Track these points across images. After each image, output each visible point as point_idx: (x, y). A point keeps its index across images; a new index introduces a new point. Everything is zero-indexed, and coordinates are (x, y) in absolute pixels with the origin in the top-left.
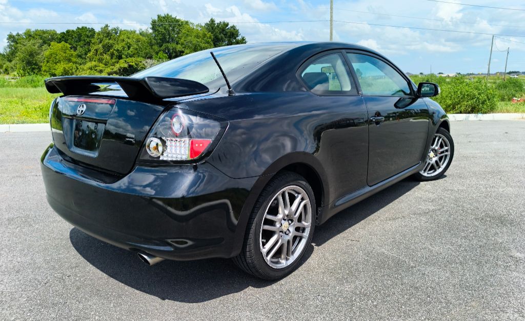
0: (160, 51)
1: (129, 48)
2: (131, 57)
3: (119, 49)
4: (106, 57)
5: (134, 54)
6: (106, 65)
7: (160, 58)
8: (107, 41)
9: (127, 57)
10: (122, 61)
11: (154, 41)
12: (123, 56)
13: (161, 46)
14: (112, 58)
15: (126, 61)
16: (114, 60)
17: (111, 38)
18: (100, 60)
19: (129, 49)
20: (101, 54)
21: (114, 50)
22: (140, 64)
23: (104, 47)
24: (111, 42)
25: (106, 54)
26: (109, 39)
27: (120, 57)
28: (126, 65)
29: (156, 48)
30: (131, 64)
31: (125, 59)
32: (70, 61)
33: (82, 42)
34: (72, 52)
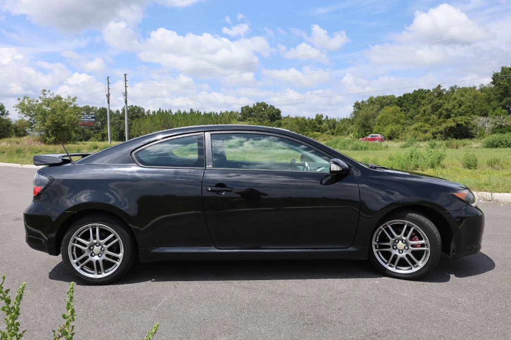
0: (499, 106)
1: (460, 106)
2: (460, 115)
3: (448, 108)
4: (434, 117)
5: (466, 112)
6: (432, 125)
7: (496, 115)
8: (437, 101)
9: (456, 116)
10: (450, 120)
11: (493, 96)
12: (452, 115)
13: (501, 101)
14: (439, 118)
15: (454, 120)
16: (440, 120)
17: (441, 98)
18: (427, 121)
19: (460, 107)
20: (429, 115)
21: (444, 109)
22: (472, 122)
23: (432, 107)
24: (441, 101)
25: (434, 114)
26: (439, 100)
27: (448, 116)
28: (453, 124)
29: (494, 103)
30: (459, 122)
31: (454, 118)
32: (398, 122)
33: (416, 104)
34: (403, 114)
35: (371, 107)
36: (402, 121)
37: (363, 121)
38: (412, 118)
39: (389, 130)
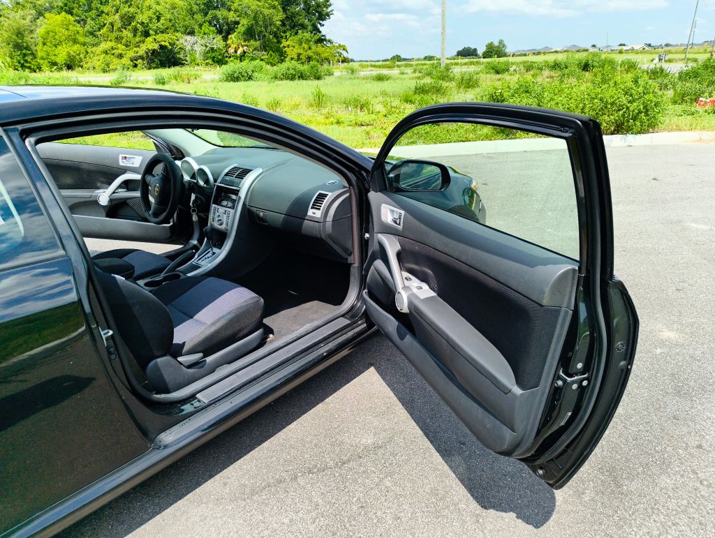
0: (205, 22)
1: (158, 19)
2: (162, 32)
3: (144, 21)
4: (127, 34)
5: (167, 28)
6: (127, 46)
7: (205, 34)
8: (126, 9)
9: (156, 33)
10: (150, 39)
11: (195, 8)
12: (151, 32)
13: (206, 14)
14: (135, 36)
15: (155, 40)
16: (137, 39)
17: (131, 5)
18: (118, 39)
19: (158, 21)
20: (119, 30)
21: (138, 23)
22: (177, 43)
23: (122, 18)
24: (132, 10)
25: (126, 29)
26: (129, 7)
27: (147, 34)
28: (156, 47)
29: (199, 17)
30: (163, 43)
31: (154, 37)
32: (75, 41)
33: (94, 12)
34: (78, 28)
35: (21, 13)
36: (81, 39)
37: (14, 37)
38: (92, 33)
39: (65, 53)
